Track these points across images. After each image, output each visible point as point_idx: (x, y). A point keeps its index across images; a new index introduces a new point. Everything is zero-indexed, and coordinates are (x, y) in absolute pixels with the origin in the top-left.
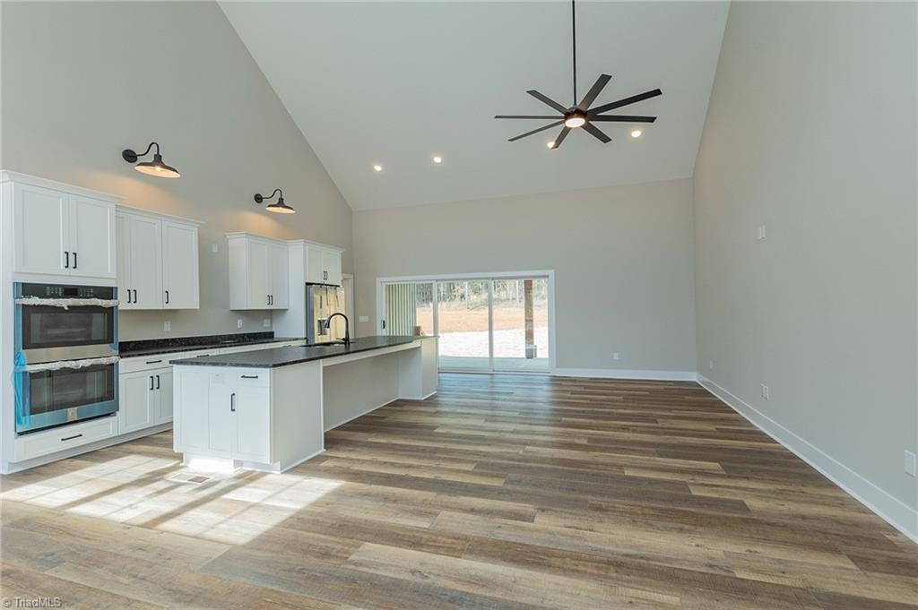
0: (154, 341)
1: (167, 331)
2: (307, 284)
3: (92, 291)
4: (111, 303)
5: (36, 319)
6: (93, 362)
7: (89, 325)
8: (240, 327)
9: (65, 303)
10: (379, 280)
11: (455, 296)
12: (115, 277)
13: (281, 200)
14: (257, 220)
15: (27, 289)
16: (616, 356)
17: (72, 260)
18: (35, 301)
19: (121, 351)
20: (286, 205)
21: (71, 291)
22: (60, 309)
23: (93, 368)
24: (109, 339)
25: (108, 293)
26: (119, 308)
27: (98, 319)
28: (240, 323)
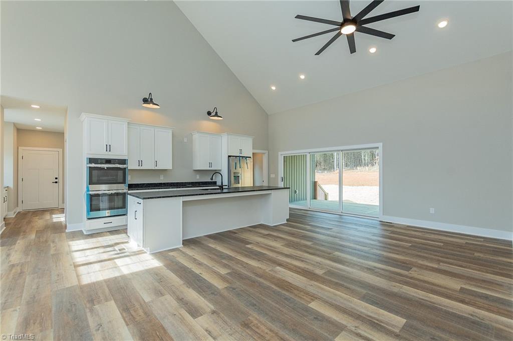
0: (155, 184)
1: (162, 179)
2: (229, 156)
3: (117, 161)
4: (125, 166)
5: (95, 173)
6: (115, 191)
7: (117, 175)
8: (198, 178)
9: (105, 166)
10: (280, 153)
11: (376, 163)
12: (127, 154)
13: (216, 113)
14: (209, 124)
15: (91, 161)
16: (432, 211)
17: (108, 148)
18: (93, 165)
19: (129, 188)
20: (219, 115)
21: (108, 161)
22: (103, 169)
23: (117, 194)
24: (124, 182)
25: (123, 162)
26: (129, 168)
27: (120, 173)
28: (198, 177)
